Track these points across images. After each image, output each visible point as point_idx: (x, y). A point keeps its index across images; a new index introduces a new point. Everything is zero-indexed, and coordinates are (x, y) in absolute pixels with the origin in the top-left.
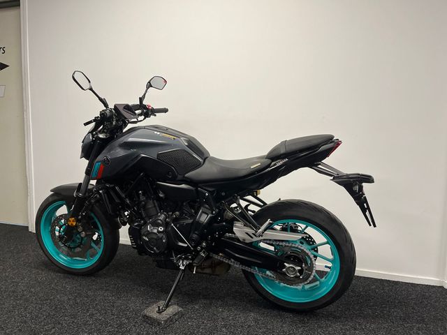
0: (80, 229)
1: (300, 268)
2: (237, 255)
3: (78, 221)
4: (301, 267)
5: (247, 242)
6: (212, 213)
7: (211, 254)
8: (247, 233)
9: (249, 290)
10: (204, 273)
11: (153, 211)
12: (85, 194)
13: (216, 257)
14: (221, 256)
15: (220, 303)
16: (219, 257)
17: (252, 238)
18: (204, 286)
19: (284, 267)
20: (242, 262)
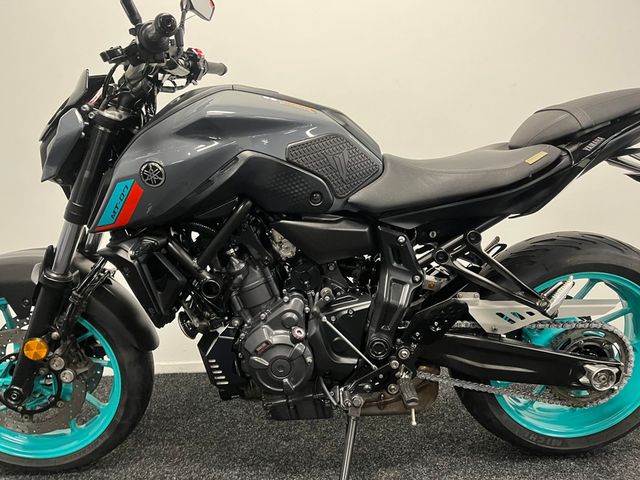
0: (57, 364)
3: (53, 345)
5: (502, 332)
8: (501, 315)
11: (262, 295)
12: (66, 273)
14: (427, 371)
17: (513, 321)
19: (584, 372)
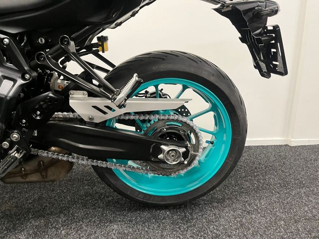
1: (184, 150)
2: (81, 146)
4: (186, 147)
5: (97, 121)
6: (23, 78)
7: (34, 151)
8: (94, 107)
9: (104, 188)
10: (28, 182)
13: (44, 154)
14: (54, 152)
15: (63, 218)
16: (52, 153)
17: (105, 113)
18: (36, 196)
19: (161, 151)
20: (91, 155)
